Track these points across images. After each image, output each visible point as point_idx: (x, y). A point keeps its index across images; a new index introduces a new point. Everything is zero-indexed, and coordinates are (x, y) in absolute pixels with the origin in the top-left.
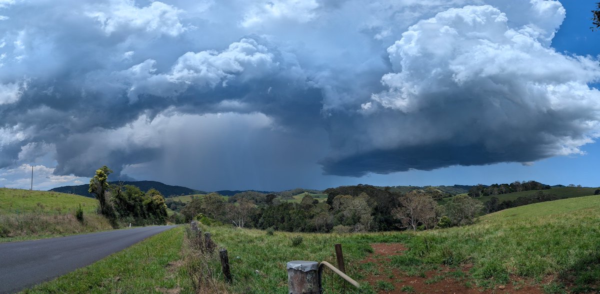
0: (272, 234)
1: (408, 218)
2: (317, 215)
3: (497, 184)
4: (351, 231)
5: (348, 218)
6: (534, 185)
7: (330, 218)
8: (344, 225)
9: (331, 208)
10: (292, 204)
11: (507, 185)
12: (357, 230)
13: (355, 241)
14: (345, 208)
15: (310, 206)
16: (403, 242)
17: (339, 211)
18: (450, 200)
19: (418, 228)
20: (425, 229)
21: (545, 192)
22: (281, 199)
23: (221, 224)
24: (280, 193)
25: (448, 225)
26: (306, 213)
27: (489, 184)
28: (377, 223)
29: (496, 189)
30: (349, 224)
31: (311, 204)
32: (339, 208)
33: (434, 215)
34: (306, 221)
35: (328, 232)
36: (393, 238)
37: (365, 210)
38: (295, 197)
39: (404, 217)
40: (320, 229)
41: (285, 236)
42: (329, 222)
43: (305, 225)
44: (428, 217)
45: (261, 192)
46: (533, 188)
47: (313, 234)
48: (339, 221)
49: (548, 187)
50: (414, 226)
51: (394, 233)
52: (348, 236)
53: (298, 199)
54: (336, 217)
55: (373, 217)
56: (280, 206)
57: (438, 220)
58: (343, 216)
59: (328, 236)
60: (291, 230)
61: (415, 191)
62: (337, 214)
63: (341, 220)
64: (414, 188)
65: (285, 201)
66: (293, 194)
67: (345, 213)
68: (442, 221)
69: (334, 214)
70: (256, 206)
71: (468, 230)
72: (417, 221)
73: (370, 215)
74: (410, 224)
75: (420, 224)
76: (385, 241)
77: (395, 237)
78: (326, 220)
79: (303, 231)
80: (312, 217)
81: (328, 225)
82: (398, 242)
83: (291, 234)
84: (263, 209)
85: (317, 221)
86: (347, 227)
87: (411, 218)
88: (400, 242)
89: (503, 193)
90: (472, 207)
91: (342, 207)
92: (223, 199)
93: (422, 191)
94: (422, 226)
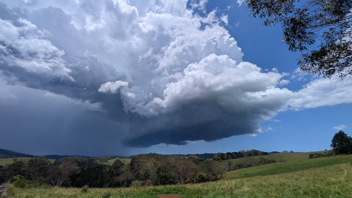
0: (86, 192)
1: (179, 175)
2: (122, 174)
3: (230, 152)
4: (143, 185)
5: (142, 175)
6: (255, 153)
7: (130, 175)
8: (139, 180)
9: (132, 169)
10: (106, 166)
11: (237, 153)
12: (147, 184)
13: (148, 194)
14: (141, 168)
15: (118, 167)
16: (179, 194)
17: (137, 170)
18: (203, 163)
19: (184, 182)
20: (189, 183)
21: (265, 157)
22: (99, 162)
23: (38, 184)
24: (99, 158)
25: (202, 180)
26: (115, 172)
27: (225, 153)
28: (159, 179)
29: (229, 155)
30: (142, 180)
31: (119, 165)
32: (137, 168)
33: (194, 173)
34: (114, 178)
35: (128, 186)
36: (173, 190)
37: (153, 169)
38: (109, 161)
39: (176, 174)
40: (122, 184)
41: (97, 192)
42: (129, 178)
43: (113, 181)
44: (191, 174)
45: (85, 157)
46: (255, 155)
47: (119, 189)
48: (136, 177)
49: (266, 154)
50: (182, 181)
51: (173, 186)
52: (142, 189)
53: (111, 162)
54: (134, 175)
55: (157, 174)
56: (97, 167)
57: (196, 176)
58: (139, 173)
59: (128, 190)
60: (101, 186)
61: (182, 157)
62: (135, 172)
63: (137, 177)
64: (182, 155)
65: (102, 163)
66: (108, 159)
67: (140, 171)
68: (199, 177)
69: (133, 173)
70: (78, 168)
71: (220, 185)
72: (184, 177)
73: (155, 173)
74: (179, 179)
75: (185, 179)
76: (168, 193)
77: (174, 189)
78: (127, 177)
79: (110, 186)
80: (118, 175)
81: (128, 181)
82: (176, 193)
83: (102, 189)
84: (83, 170)
85: (121, 178)
86: (141, 182)
87: (180, 175)
88: (178, 193)
89: (235, 158)
90: (216, 167)
91: (139, 167)
92: (49, 162)
93: (186, 157)
94: (187, 181)
